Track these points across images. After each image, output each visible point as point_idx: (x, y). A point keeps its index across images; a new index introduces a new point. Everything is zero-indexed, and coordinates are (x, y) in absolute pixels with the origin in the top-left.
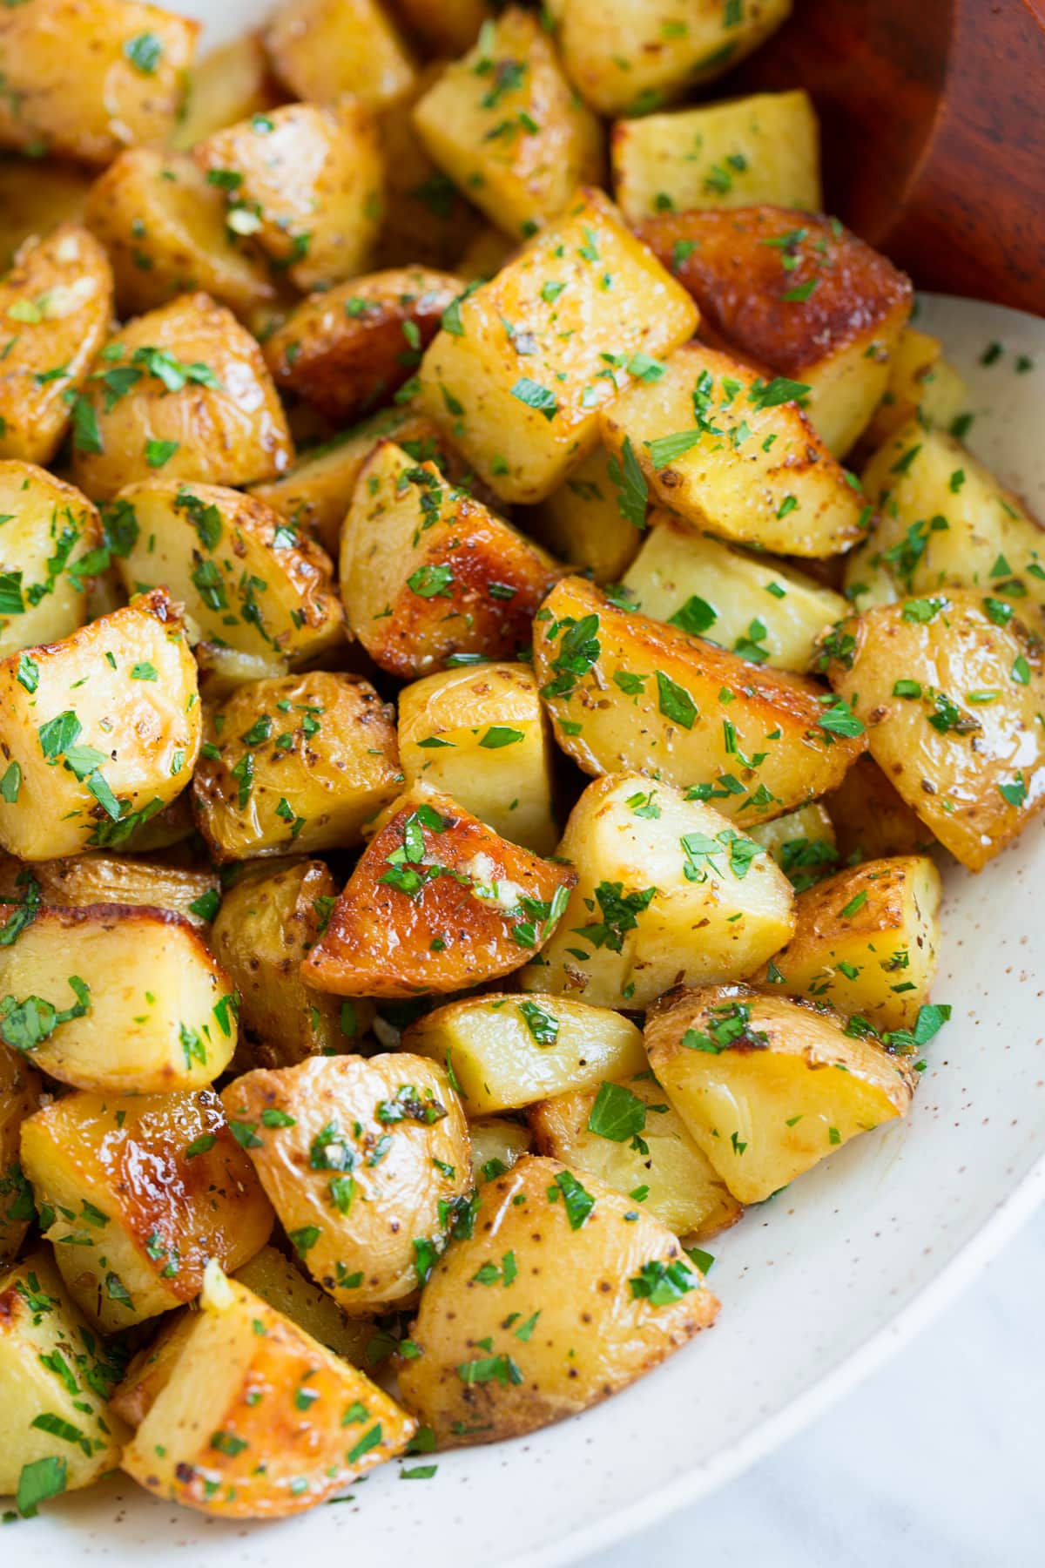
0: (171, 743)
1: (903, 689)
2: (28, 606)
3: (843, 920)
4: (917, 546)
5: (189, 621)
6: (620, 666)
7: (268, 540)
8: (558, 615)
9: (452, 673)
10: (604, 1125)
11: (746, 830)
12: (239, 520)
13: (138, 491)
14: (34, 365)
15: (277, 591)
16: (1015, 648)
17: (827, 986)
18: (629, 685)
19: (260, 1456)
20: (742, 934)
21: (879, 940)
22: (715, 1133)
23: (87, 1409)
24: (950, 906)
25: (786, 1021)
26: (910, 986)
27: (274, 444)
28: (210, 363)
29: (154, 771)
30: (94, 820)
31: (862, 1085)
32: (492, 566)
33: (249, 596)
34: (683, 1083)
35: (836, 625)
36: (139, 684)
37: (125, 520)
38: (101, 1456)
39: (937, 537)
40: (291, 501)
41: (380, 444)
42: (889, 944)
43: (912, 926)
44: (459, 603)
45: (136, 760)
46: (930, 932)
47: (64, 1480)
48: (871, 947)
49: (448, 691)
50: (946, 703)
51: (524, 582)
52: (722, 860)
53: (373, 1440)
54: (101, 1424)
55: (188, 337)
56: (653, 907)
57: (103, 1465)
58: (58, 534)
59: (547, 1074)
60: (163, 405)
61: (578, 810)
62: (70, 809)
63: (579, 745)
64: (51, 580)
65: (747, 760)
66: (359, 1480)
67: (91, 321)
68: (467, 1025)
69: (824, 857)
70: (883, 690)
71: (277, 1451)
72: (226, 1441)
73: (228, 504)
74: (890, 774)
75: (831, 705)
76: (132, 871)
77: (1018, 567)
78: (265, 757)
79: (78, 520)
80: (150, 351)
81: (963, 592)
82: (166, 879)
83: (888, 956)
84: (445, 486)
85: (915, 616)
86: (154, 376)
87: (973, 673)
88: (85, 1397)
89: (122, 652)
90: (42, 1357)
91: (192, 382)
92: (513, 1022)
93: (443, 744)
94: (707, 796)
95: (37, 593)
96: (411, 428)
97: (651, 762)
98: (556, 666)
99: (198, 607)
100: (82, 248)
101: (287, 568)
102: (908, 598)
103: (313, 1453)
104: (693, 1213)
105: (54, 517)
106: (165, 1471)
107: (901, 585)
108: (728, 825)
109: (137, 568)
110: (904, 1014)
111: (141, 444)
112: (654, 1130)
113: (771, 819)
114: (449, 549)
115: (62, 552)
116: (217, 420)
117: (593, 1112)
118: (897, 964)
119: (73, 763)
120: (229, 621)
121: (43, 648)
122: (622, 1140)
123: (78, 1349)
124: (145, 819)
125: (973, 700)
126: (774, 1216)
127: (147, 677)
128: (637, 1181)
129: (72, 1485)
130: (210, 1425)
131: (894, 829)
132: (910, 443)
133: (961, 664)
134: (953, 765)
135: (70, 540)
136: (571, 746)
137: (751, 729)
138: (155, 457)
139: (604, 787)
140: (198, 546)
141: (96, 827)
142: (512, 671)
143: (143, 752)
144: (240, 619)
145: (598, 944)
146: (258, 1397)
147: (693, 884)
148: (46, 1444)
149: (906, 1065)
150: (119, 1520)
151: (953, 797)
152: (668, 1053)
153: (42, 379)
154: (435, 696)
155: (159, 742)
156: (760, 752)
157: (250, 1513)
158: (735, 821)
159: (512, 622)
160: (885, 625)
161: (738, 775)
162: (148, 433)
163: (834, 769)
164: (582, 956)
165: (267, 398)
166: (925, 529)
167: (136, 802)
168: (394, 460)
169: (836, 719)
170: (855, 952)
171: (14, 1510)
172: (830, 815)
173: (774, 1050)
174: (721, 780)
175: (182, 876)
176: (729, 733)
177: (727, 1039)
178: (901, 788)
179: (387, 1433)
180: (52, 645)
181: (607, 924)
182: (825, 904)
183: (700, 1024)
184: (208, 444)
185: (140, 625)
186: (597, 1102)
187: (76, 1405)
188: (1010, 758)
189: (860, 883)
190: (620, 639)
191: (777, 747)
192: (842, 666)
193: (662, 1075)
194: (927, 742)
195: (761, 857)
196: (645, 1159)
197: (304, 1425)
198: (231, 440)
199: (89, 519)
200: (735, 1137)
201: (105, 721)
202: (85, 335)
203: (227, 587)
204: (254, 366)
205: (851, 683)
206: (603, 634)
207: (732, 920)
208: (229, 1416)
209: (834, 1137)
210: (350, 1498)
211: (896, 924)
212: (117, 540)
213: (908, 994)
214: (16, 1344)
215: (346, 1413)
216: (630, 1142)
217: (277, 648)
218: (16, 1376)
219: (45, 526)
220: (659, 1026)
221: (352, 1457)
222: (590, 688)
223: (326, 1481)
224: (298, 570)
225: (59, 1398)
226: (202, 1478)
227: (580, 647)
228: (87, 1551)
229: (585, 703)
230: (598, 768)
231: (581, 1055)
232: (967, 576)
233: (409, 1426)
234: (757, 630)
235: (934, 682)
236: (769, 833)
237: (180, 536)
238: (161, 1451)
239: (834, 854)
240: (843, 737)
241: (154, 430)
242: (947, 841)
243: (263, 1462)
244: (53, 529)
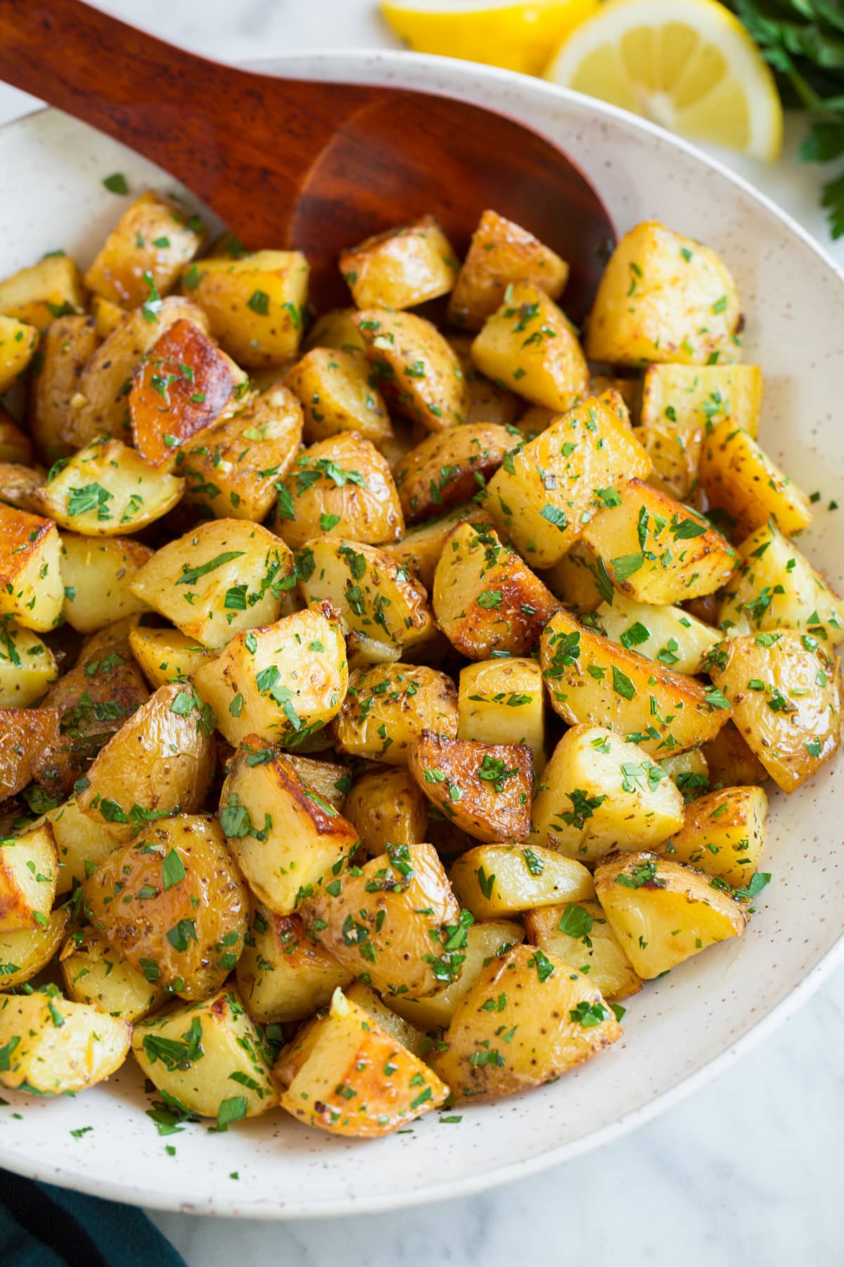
0: (331, 688)
1: (754, 685)
2: (248, 605)
3: (713, 819)
4: (766, 602)
5: (342, 620)
6: (591, 662)
7: (393, 576)
8: (556, 631)
9: (492, 661)
10: (567, 927)
11: (659, 761)
12: (376, 564)
13: (316, 543)
14: (257, 466)
15: (396, 606)
16: (818, 665)
17: (699, 857)
18: (596, 673)
19: (362, 1100)
20: (652, 824)
21: (731, 831)
22: (630, 936)
23: (261, 1071)
24: (773, 818)
25: (677, 875)
26: (748, 861)
27: (394, 522)
28: (361, 472)
29: (320, 704)
30: (284, 730)
31: (718, 915)
32: (524, 594)
33: (380, 608)
34: (614, 904)
35: (716, 645)
36: (313, 654)
37: (307, 559)
38: (268, 1099)
39: (777, 597)
40: (405, 555)
41: (460, 524)
42: (740, 834)
43: (753, 825)
44: (505, 613)
45: (311, 697)
46: (761, 830)
47: (246, 1111)
48: (727, 835)
49: (490, 671)
50: (778, 695)
51: (541, 606)
52: (643, 779)
53: (426, 1096)
54: (268, 1080)
55: (347, 455)
56: (603, 805)
57: (269, 1104)
58: (269, 565)
59: (534, 891)
60: (333, 495)
61: (562, 743)
62: (272, 723)
63: (565, 707)
64: (263, 591)
65: (663, 719)
66: (418, 1119)
67: (292, 443)
68: (492, 858)
69: (702, 784)
70: (742, 685)
71: (372, 1098)
72: (345, 1090)
73: (371, 555)
74: (743, 734)
75: (711, 691)
76: (303, 762)
77: (824, 619)
78: (380, 702)
79: (281, 557)
80: (326, 462)
81: (790, 631)
82: (322, 767)
83: (737, 842)
84: (500, 545)
85: (762, 642)
86: (329, 477)
87: (794, 678)
88: (260, 1065)
89: (305, 634)
90: (238, 1039)
91: (350, 482)
92: (518, 859)
93: (483, 700)
94: (637, 741)
95: (254, 599)
96: (477, 515)
97: (607, 719)
98: (554, 660)
99: (348, 613)
100: (286, 399)
101: (403, 593)
102: (758, 632)
103: (392, 1101)
104: (615, 985)
105: (268, 555)
106: (309, 1107)
107: (754, 623)
108: (648, 758)
109: (312, 588)
110: (743, 877)
111: (318, 517)
112: (596, 933)
113: (676, 755)
114: (502, 581)
115: (270, 576)
116: (363, 505)
117: (562, 919)
118: (741, 847)
119: (275, 695)
120: (366, 622)
121: (260, 629)
122: (577, 937)
123: (256, 1038)
124: (312, 731)
125: (794, 694)
126: (663, 988)
127: (318, 650)
128: (584, 962)
129: (249, 1115)
130: (335, 1081)
131: (744, 770)
132: (763, 541)
133: (787, 672)
134: (780, 731)
135: (276, 569)
136: (560, 707)
137: (666, 703)
138: (325, 524)
139: (578, 731)
140: (350, 577)
141: (284, 734)
142: (527, 663)
143: (314, 692)
144: (373, 621)
145: (569, 824)
146: (364, 1066)
147: (626, 794)
148: (237, 1089)
149: (743, 908)
150: (275, 1136)
151: (779, 749)
152: (607, 887)
153: (262, 474)
154: (482, 673)
155: (324, 687)
156: (670, 715)
157: (355, 1134)
158: (653, 756)
159: (532, 629)
160: (745, 647)
161: (657, 727)
162: (323, 510)
163: (713, 727)
164: (559, 829)
165: (391, 495)
166: (771, 592)
167: (309, 721)
168: (467, 532)
169: (716, 697)
170: (718, 838)
171: (215, 1126)
172: (707, 759)
173: (668, 890)
174: (648, 731)
175: (332, 767)
176: (653, 703)
177: (642, 881)
178: (749, 742)
179: (434, 1093)
180: (264, 627)
181: (575, 813)
182: (702, 809)
183: (627, 871)
184: (356, 519)
185: (315, 620)
186: (565, 914)
187: (256, 1068)
188: (813, 729)
189: (723, 799)
190: (592, 646)
191: (681, 712)
192: (719, 669)
193: (601, 899)
194: (766, 716)
195: (665, 779)
196: (589, 950)
197: (388, 1084)
198: (370, 517)
199: (287, 558)
200: (641, 938)
201: (294, 673)
202: (289, 451)
203: (367, 603)
204: (386, 476)
205: (723, 679)
206: (582, 643)
207: (648, 816)
208: (347, 1076)
209: (698, 944)
210: (411, 1131)
211: (743, 823)
212: (301, 571)
213: (746, 865)
214: (224, 1030)
215: (412, 1080)
216: (582, 938)
217: (394, 640)
218: (222, 1048)
219: (263, 560)
220: (603, 872)
221: (414, 1106)
222: (573, 674)
223: (399, 1118)
224: (410, 595)
225: (248, 1064)
226: (330, 1109)
227: (568, 650)
228: (258, 1151)
229: (570, 683)
230: (575, 720)
231: (556, 883)
232: (793, 622)
233: (446, 1090)
234: (673, 644)
235: (772, 681)
236: (671, 767)
237: (339, 571)
238: (305, 1096)
239: (708, 782)
240: (719, 708)
241: (327, 510)
242: (774, 775)
243: (364, 1104)
244: (267, 562)
